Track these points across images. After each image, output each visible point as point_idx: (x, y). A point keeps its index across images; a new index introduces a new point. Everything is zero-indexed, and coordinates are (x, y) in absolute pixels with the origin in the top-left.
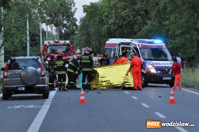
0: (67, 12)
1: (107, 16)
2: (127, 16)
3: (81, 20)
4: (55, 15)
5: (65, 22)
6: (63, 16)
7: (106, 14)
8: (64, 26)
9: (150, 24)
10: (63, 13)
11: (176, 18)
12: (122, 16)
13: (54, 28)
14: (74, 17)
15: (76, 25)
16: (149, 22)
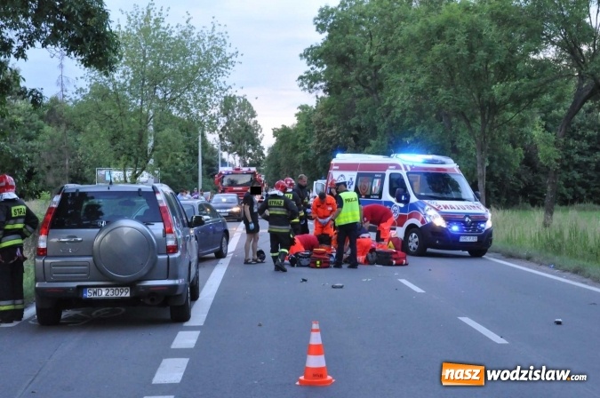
0: (253, 139)
1: (303, 141)
2: (333, 137)
3: (269, 149)
4: (239, 141)
5: (250, 151)
6: (248, 144)
7: (302, 138)
8: (249, 155)
9: (374, 145)
10: (247, 140)
11: (423, 131)
12: (327, 138)
13: (238, 158)
14: (261, 145)
15: (263, 155)
16: (372, 142)
